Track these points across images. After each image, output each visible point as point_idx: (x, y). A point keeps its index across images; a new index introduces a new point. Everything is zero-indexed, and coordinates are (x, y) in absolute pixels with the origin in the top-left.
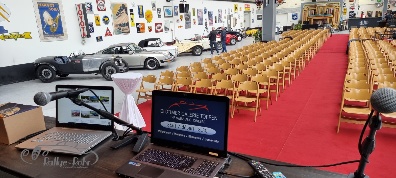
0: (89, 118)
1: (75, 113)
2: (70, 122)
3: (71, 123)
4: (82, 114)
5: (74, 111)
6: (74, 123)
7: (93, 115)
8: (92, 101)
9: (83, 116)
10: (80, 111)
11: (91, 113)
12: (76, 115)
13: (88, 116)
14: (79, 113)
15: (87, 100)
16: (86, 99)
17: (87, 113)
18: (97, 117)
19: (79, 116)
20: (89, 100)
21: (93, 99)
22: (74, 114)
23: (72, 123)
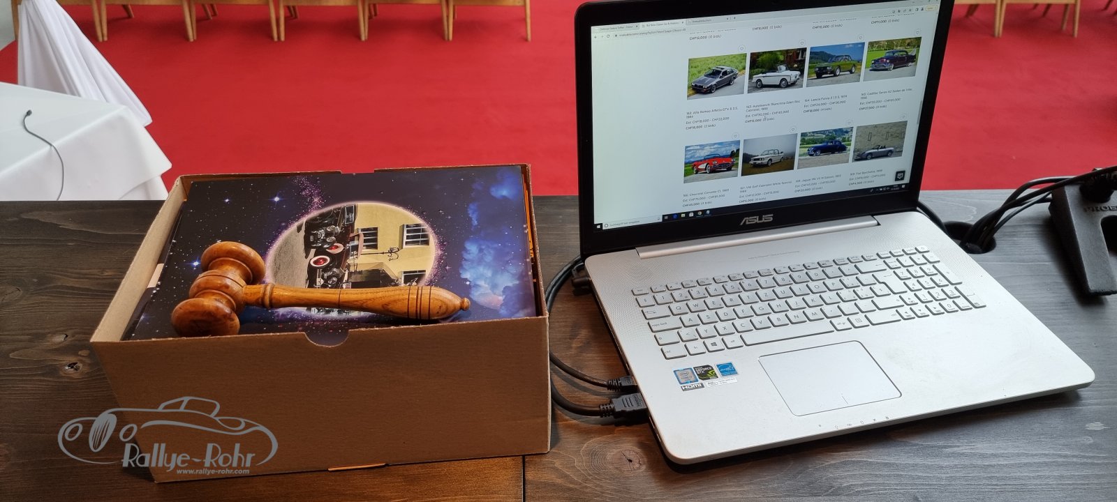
0: (793, 169)
1: (704, 160)
2: (670, 216)
3: (679, 214)
4: (747, 158)
5: (702, 147)
6: (696, 213)
7: (816, 149)
8: (820, 74)
9: (753, 166)
10: (738, 142)
11: (803, 142)
12: (713, 171)
13: (785, 163)
14: (734, 155)
15: (789, 73)
16: (783, 67)
17: (784, 148)
18: (837, 156)
19: (729, 169)
20: (798, 73)
21: (824, 64)
22: (702, 166)
23: (687, 213)
